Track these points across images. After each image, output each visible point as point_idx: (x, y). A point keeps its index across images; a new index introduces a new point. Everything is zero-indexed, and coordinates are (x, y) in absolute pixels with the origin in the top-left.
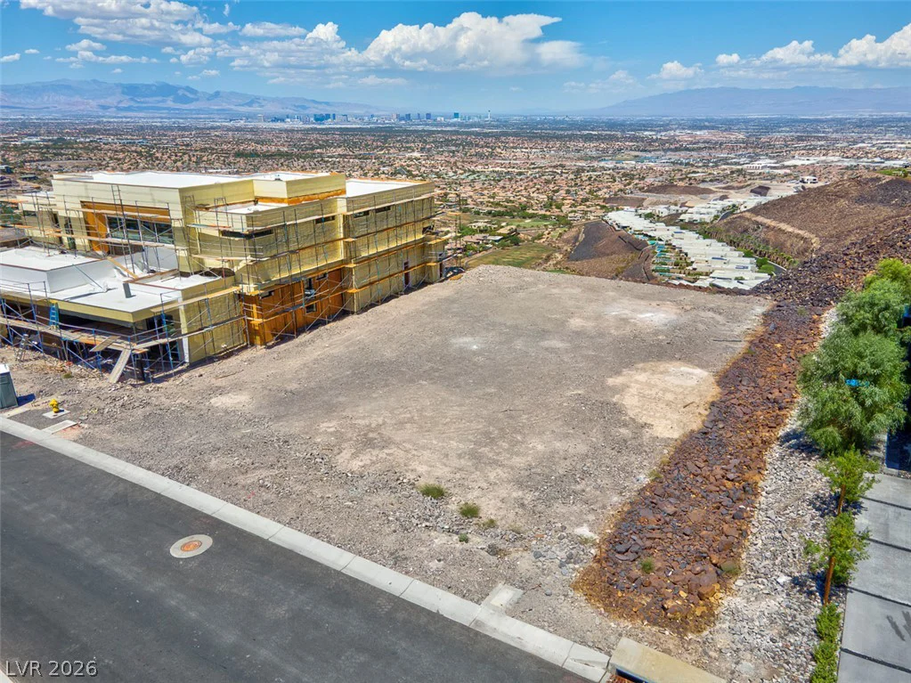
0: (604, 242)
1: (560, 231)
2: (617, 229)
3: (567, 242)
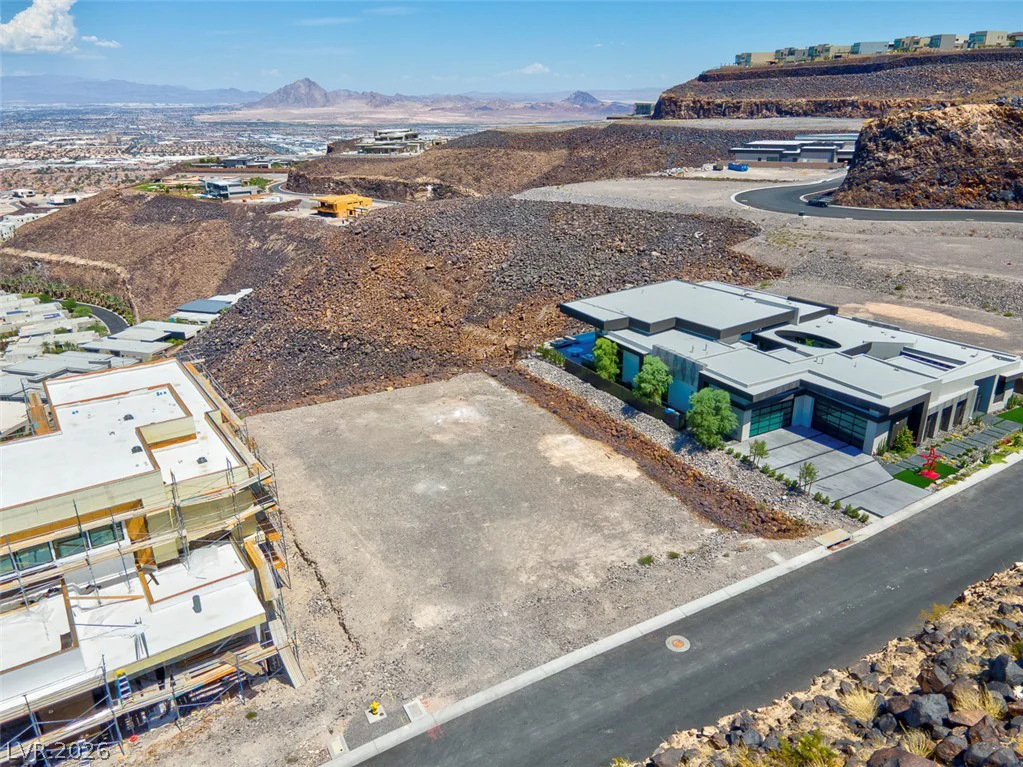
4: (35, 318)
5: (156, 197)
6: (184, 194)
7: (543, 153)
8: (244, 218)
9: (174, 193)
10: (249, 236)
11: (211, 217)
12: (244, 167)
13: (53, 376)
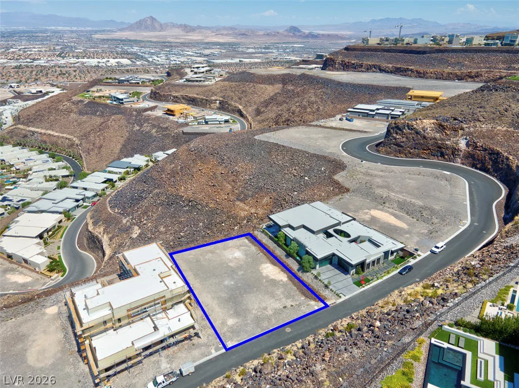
4: (38, 162)
5: (89, 102)
6: (102, 101)
7: (270, 86)
8: (131, 115)
9: (98, 100)
10: (134, 124)
11: (116, 114)
12: (128, 83)
13: (62, 201)
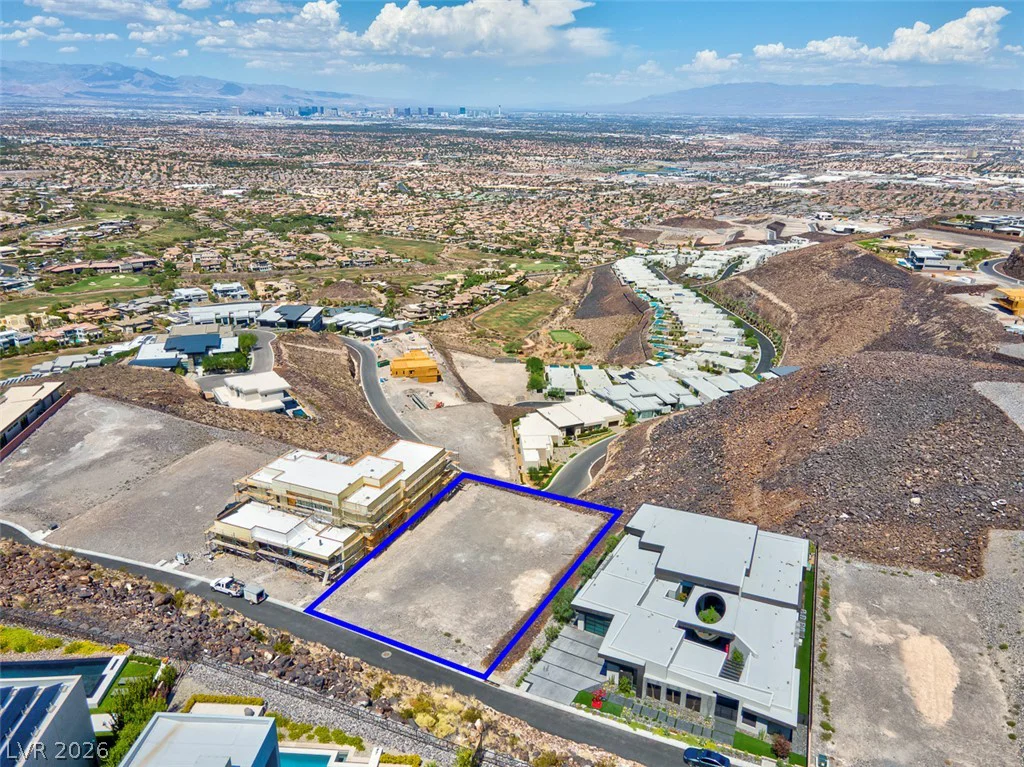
0: (609, 298)
1: (569, 277)
2: (623, 283)
3: (575, 291)
4: (718, 338)
5: (866, 255)
6: (889, 257)
8: (921, 293)
9: (882, 255)
10: (914, 312)
11: (894, 286)
12: (988, 230)
13: (644, 396)
